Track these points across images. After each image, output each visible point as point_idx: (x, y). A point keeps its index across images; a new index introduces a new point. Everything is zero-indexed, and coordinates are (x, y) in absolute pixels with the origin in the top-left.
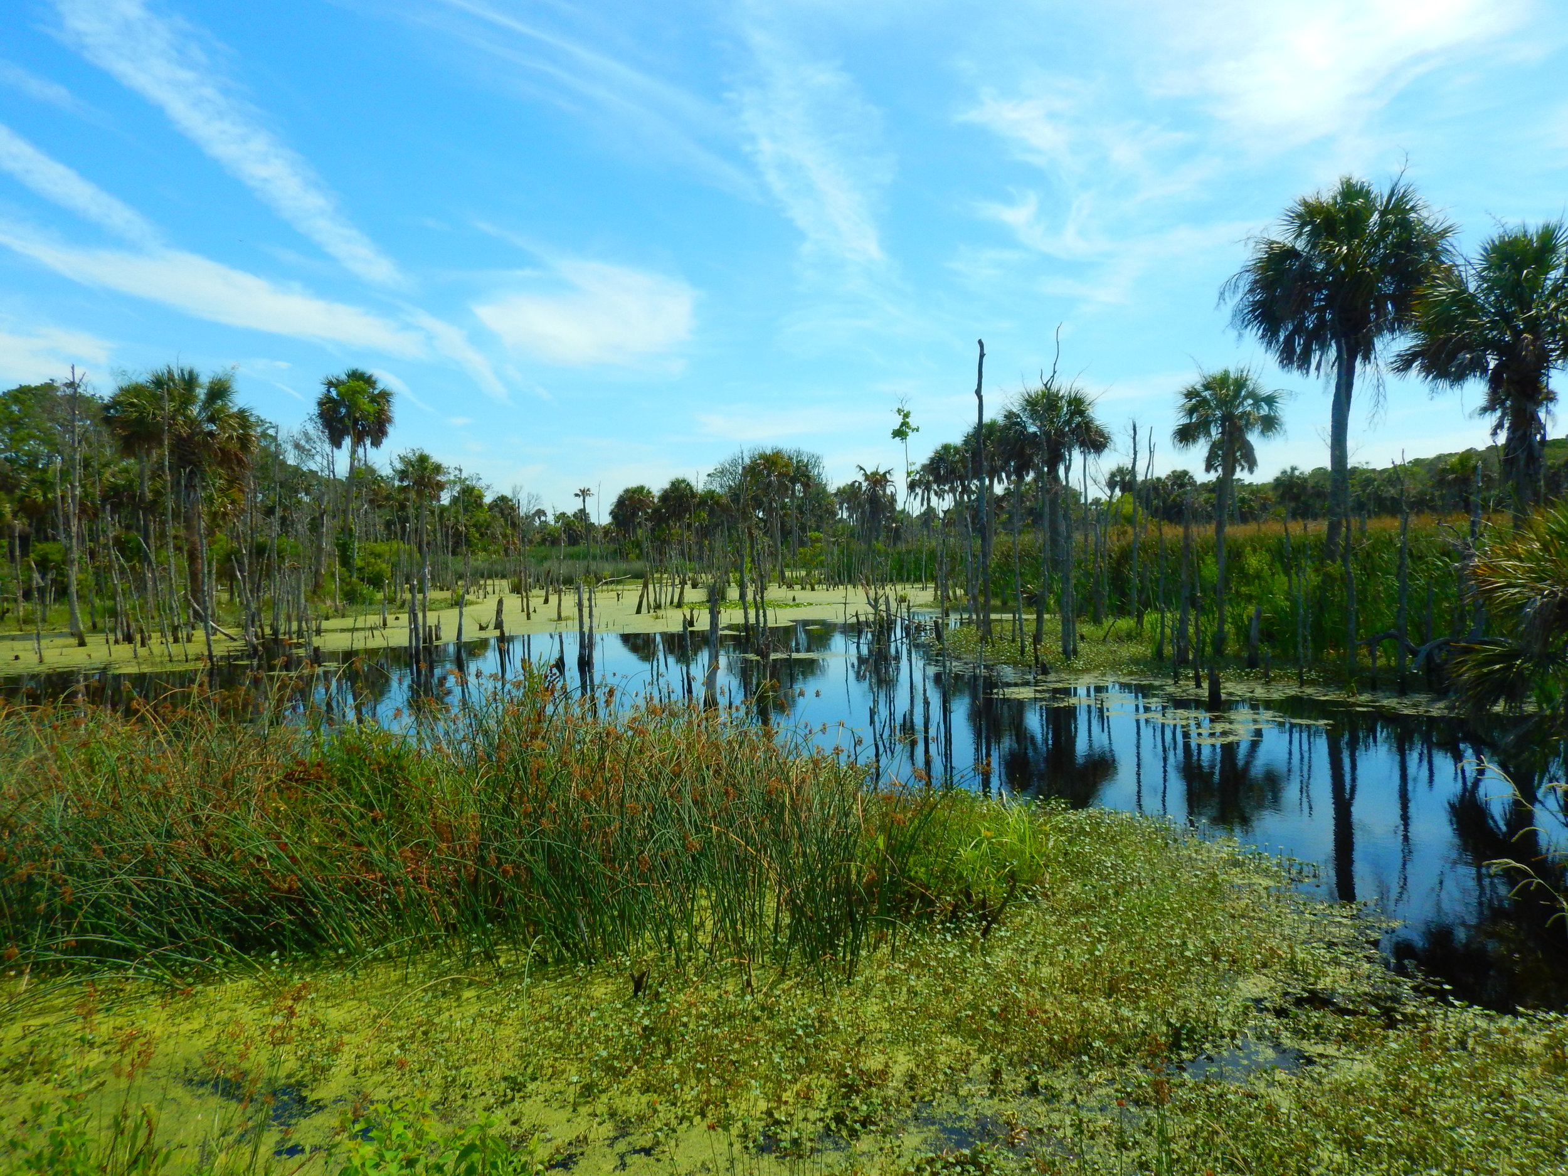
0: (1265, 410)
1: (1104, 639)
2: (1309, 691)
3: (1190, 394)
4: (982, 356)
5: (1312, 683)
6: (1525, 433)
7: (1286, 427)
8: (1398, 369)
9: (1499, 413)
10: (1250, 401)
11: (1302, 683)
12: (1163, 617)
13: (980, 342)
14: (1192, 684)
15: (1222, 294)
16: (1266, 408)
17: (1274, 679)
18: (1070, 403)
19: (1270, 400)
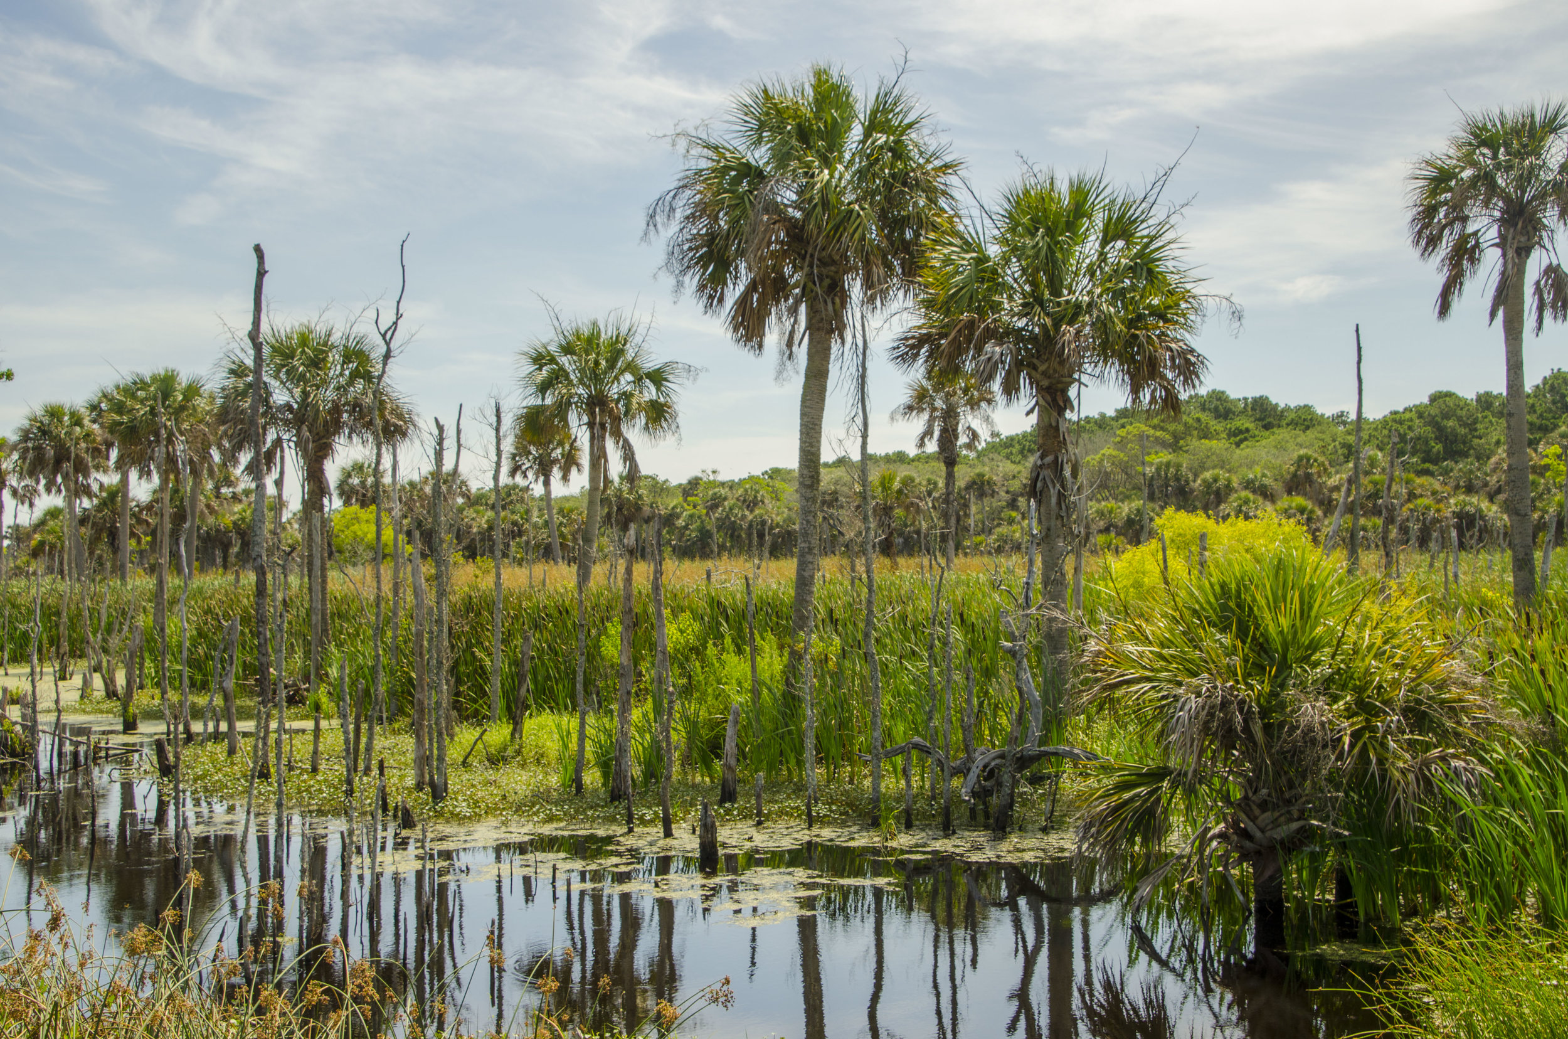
0: (650, 392)
1: (464, 763)
2: (827, 833)
3: (539, 359)
4: (261, 274)
5: (823, 821)
6: (1057, 458)
7: (680, 420)
8: (903, 358)
9: (926, 416)
10: (629, 377)
11: (811, 821)
12: (583, 724)
13: (258, 249)
14: (657, 830)
15: (652, 216)
16: (653, 389)
17: (768, 817)
18: (347, 358)
19: (658, 377)
